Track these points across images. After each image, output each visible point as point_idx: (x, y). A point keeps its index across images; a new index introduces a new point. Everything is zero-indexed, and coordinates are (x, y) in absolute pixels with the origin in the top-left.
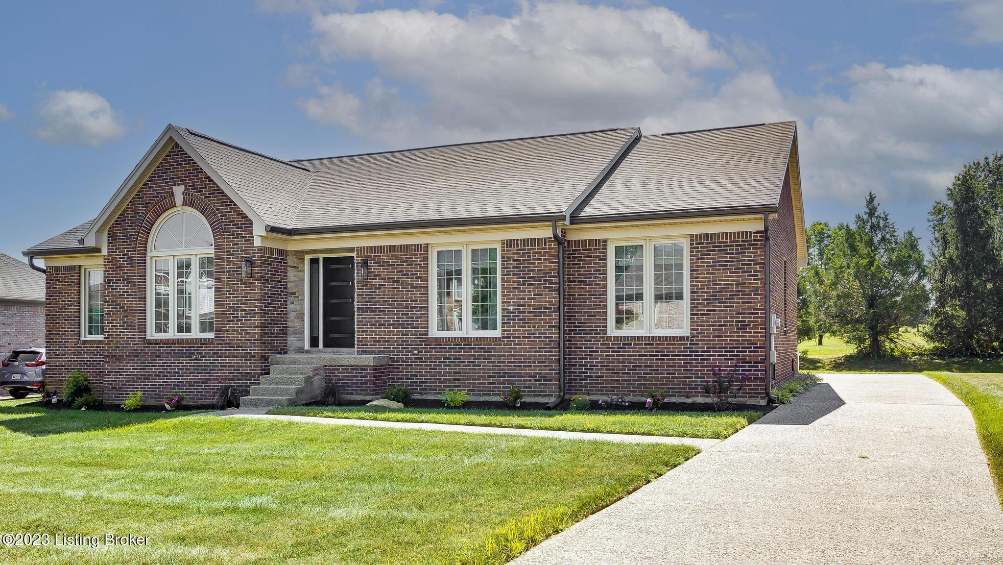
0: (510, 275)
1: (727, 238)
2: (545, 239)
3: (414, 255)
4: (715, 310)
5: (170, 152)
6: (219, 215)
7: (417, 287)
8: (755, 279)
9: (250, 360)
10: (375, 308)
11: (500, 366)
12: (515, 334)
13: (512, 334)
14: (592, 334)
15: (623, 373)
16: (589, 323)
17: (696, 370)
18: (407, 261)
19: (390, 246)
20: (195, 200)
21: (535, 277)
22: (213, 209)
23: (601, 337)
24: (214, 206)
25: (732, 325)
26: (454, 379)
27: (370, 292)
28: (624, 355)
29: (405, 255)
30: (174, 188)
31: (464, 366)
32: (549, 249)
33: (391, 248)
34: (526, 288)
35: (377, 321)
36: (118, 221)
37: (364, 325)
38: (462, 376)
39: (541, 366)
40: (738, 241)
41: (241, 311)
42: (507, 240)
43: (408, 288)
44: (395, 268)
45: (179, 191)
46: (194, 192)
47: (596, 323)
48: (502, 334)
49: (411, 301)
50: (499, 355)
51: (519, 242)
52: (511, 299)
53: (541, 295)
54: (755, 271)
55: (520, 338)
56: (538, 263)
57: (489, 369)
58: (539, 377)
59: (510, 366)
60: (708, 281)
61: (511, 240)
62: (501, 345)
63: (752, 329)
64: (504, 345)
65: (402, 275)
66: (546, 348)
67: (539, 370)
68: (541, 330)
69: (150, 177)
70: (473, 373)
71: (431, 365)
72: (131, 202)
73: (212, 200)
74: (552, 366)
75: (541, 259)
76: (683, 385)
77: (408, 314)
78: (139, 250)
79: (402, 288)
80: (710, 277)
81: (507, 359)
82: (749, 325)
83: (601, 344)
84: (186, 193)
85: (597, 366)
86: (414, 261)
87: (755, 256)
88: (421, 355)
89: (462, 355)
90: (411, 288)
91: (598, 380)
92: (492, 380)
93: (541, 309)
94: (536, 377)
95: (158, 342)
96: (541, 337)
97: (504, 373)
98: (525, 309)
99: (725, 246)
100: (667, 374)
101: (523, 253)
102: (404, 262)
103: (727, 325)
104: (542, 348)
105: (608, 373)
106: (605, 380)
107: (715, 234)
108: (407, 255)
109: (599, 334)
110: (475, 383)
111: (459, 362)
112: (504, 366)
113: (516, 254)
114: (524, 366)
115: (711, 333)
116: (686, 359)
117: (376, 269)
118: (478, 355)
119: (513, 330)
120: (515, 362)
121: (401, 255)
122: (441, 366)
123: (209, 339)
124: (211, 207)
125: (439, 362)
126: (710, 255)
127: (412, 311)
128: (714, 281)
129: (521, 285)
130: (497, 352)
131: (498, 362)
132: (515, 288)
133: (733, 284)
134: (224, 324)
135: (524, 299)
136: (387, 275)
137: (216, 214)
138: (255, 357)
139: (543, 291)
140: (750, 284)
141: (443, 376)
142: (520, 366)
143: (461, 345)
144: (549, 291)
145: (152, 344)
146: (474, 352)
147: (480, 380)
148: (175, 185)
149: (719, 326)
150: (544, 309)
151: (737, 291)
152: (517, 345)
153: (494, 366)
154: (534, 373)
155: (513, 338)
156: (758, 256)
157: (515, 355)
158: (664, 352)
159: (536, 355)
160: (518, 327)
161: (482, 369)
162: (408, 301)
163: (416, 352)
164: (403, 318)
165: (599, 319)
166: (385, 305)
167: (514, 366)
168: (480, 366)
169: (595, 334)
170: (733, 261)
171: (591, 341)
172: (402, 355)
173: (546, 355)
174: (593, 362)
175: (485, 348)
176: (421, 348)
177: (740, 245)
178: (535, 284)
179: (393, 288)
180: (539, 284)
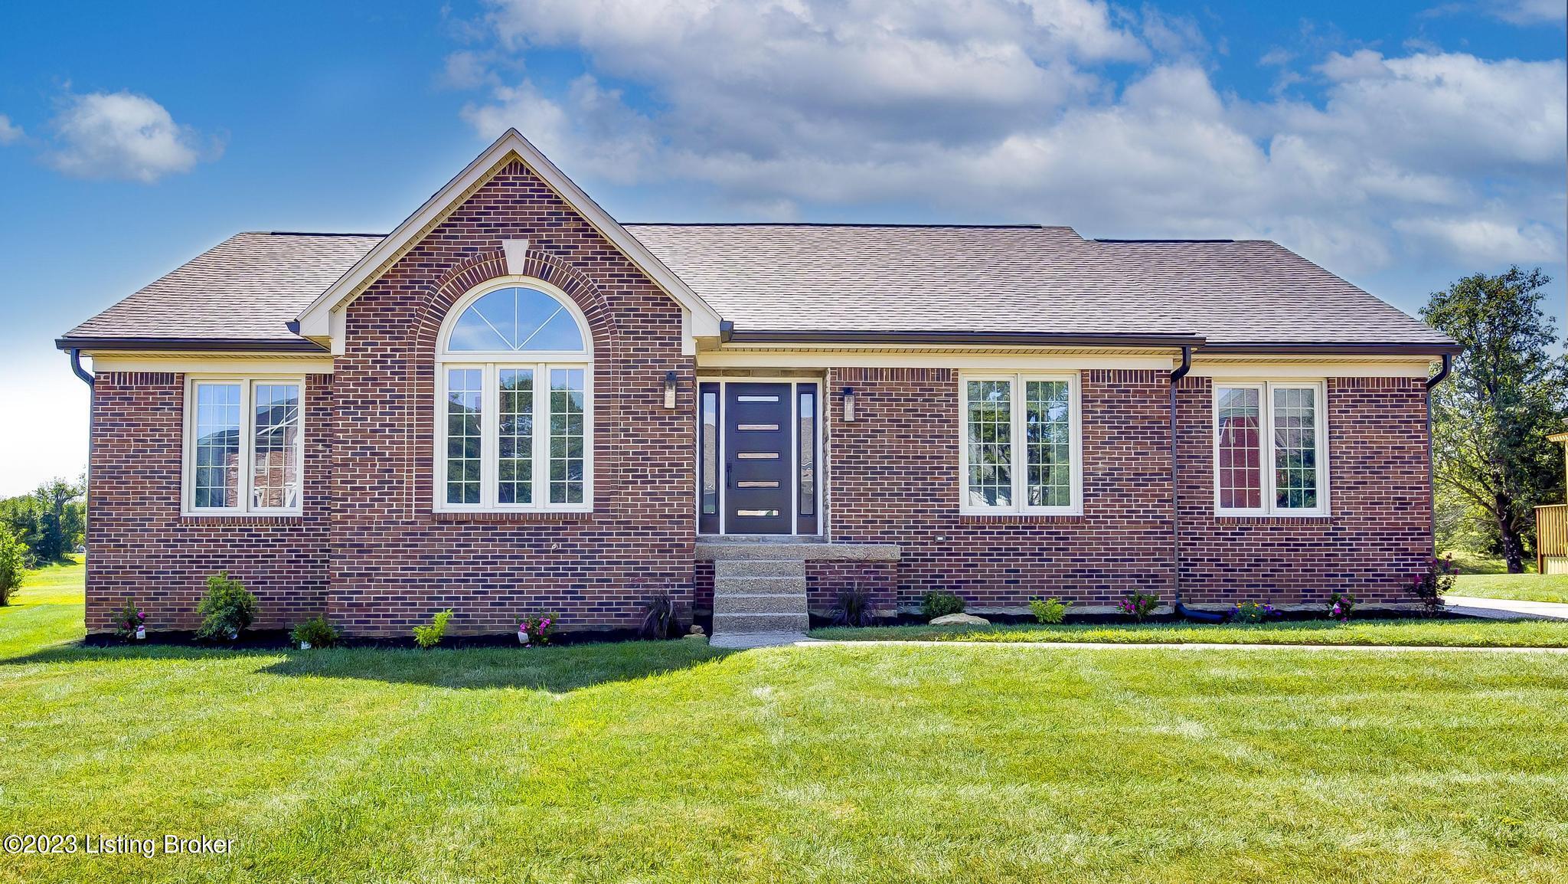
0: (1097, 422)
1: (1378, 386)
2: (1152, 371)
3: (935, 385)
4: (1365, 483)
5: (495, 178)
6: (605, 297)
7: (942, 437)
8: (1416, 442)
9: (671, 551)
10: (865, 468)
11: (1084, 560)
12: (1106, 511)
13: (1101, 511)
14: (1193, 513)
15: (1240, 570)
16: (1189, 498)
17: (1342, 565)
18: (923, 395)
19: (892, 369)
20: (551, 267)
21: (1137, 428)
22: (592, 286)
23: (1207, 519)
24: (595, 281)
25: (1389, 503)
26: (1007, 582)
27: (855, 441)
28: (1242, 545)
29: (919, 385)
30: (504, 241)
31: (1023, 560)
32: (1158, 386)
33: (895, 373)
34: (1124, 443)
35: (870, 489)
36: (370, 293)
37: (845, 494)
38: (1021, 576)
39: (1149, 560)
40: (1393, 390)
41: (652, 465)
42: (1093, 371)
43: (926, 437)
44: (903, 405)
45: (516, 251)
46: (551, 253)
47: (1199, 498)
48: (1085, 511)
49: (931, 458)
50: (1080, 544)
51: (1111, 374)
52: (1100, 459)
53: (1147, 454)
54: (1416, 432)
55: (1114, 517)
56: (1142, 407)
57: (1065, 566)
58: (1146, 576)
59: (1100, 560)
60: (1355, 442)
61: (1098, 371)
62: (1084, 528)
63: (1414, 508)
64: (1089, 528)
65: (914, 416)
66: (1156, 533)
67: (1146, 565)
68: (1148, 506)
69: (450, 219)
70: (1039, 571)
71: (967, 560)
72: (403, 260)
73: (590, 270)
74: (1165, 560)
75: (1145, 402)
76: (1326, 586)
77: (926, 479)
78: (419, 350)
79: (914, 436)
80: (1357, 437)
81: (1095, 549)
82: (1410, 504)
83: (1208, 529)
84: (535, 254)
85: (1203, 560)
86: (936, 395)
87: (1415, 411)
88: (949, 544)
89: (1020, 544)
90: (931, 437)
91: (1204, 581)
92: (1070, 582)
93: (1146, 474)
94: (1141, 576)
95: (461, 520)
96: (1148, 517)
97: (1089, 571)
98: (1122, 474)
99: (1377, 396)
100: (1303, 570)
101: (1118, 391)
102: (919, 395)
103: (1381, 503)
104: (1151, 533)
105: (1219, 570)
106: (1215, 581)
107: (1363, 379)
108: (924, 384)
109: (1205, 513)
110: (1043, 587)
111: (1014, 555)
112: (1089, 560)
113: (1106, 391)
114: (1123, 560)
115: (1361, 513)
116: (1329, 550)
117: (868, 405)
118: (1048, 544)
119: (1104, 506)
120: (1108, 555)
121: (913, 384)
122: (984, 560)
123: (583, 514)
124: (588, 282)
125: (981, 555)
126: (1356, 406)
127: (934, 473)
128: (1363, 442)
129: (1115, 438)
130: (1078, 539)
131: (1081, 555)
132: (1107, 443)
133: (1388, 448)
134: (617, 488)
135: (1121, 459)
136: (887, 415)
137: (599, 295)
138: (682, 546)
139: (1149, 448)
140: (1410, 448)
141: (987, 576)
142: (1116, 560)
143: (1018, 528)
144: (1158, 449)
145: (450, 522)
146: (1041, 539)
147: (1051, 582)
148: (508, 237)
149: (1371, 504)
150: (1151, 474)
151: (1393, 457)
152: (1110, 528)
153: (1073, 560)
154: (1138, 571)
155: (1104, 517)
156: (1420, 411)
157: (1108, 544)
158: (1297, 540)
159: (1140, 544)
160: (1112, 501)
161: (1054, 565)
162: (925, 458)
163: (940, 538)
164: (917, 484)
165: (1203, 492)
166: (883, 463)
167: (1106, 560)
168: (1051, 560)
169: (1198, 513)
170: (1387, 417)
171: (1192, 523)
172: (915, 544)
173: (1156, 544)
174: (1196, 554)
175: (1059, 533)
176: (949, 533)
177: (1396, 396)
178: (1137, 438)
179: (898, 436)
180: (1142, 438)
